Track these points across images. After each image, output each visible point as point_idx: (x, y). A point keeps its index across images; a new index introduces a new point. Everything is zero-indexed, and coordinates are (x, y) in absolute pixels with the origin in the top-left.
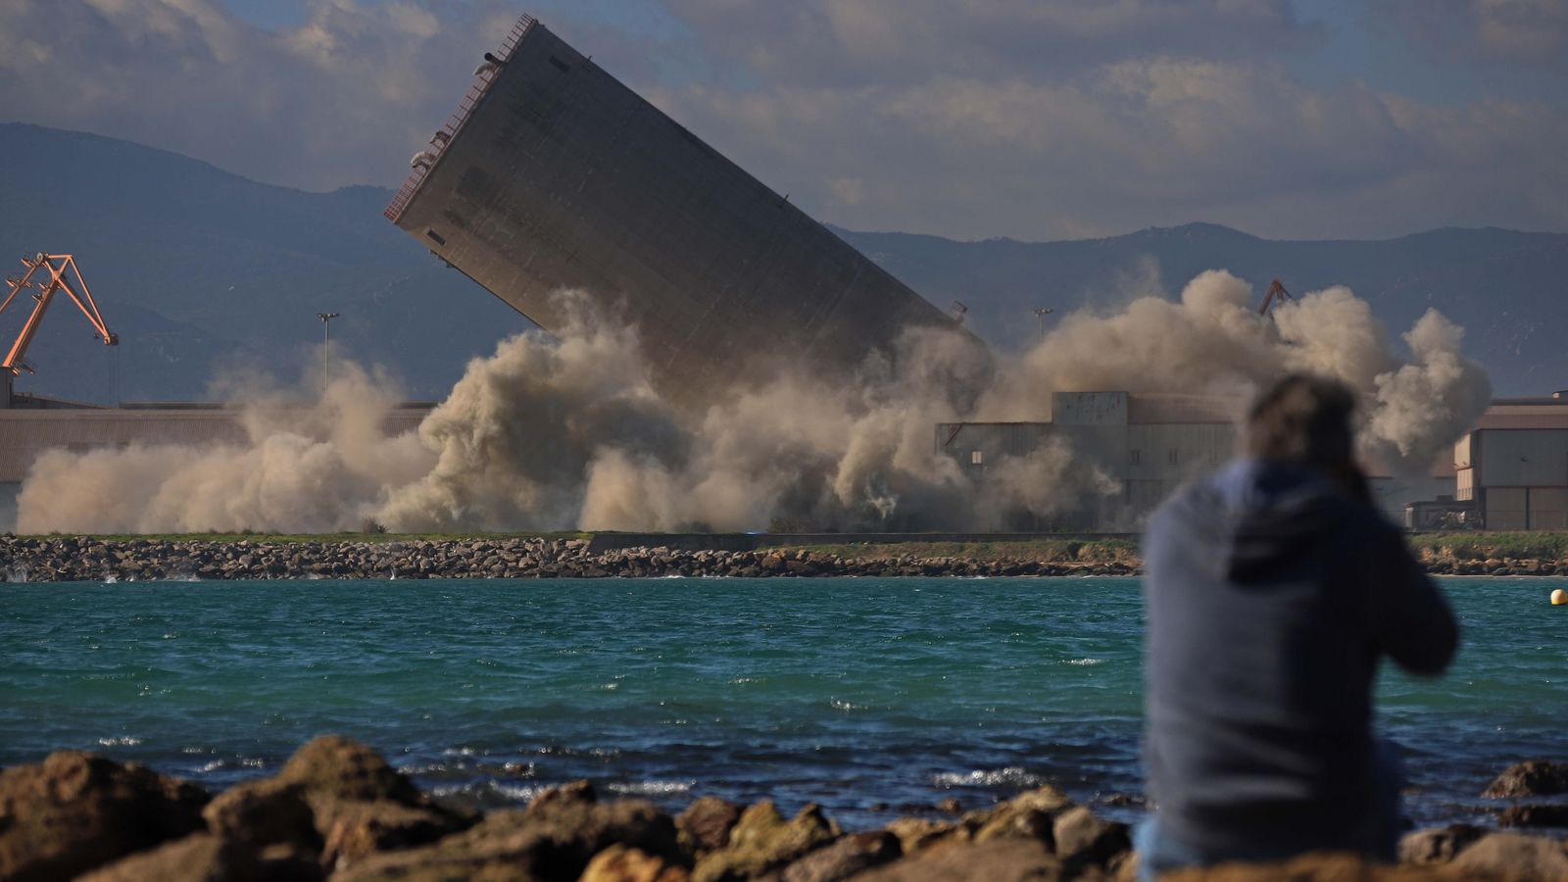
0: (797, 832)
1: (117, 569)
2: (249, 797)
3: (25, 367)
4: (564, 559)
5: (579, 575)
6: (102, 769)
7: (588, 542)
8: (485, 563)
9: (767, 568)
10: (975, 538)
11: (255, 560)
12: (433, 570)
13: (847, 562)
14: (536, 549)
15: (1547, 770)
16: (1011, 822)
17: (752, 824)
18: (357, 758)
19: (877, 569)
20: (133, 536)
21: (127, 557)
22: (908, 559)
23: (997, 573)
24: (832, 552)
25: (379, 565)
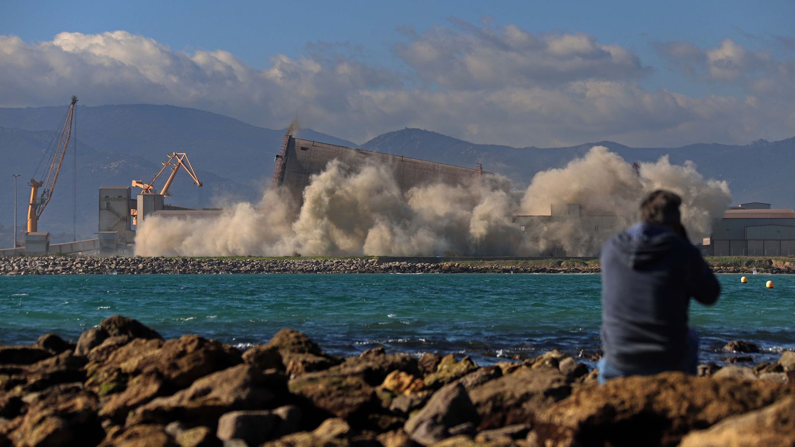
0: (462, 366)
1: (201, 270)
2: (258, 351)
3: (168, 195)
4: (368, 266)
5: (373, 272)
6: (202, 341)
7: (377, 260)
8: (338, 268)
9: (444, 270)
10: (522, 259)
11: (253, 267)
12: (318, 270)
13: (474, 268)
14: (357, 263)
15: (742, 344)
16: (543, 363)
17: (445, 363)
18: (297, 337)
19: (485, 270)
20: (207, 258)
21: (205, 265)
22: (497, 267)
23: (531, 272)
24: (468, 264)
25: (298, 268)
